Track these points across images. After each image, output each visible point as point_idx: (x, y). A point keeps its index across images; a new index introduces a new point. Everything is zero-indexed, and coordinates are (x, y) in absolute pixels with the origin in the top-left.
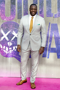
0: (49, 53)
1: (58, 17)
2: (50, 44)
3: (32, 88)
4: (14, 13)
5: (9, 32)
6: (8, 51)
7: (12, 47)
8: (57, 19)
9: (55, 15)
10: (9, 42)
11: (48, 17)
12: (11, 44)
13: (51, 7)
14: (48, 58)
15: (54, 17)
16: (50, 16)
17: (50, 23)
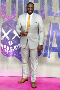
0: (50, 52)
1: (59, 16)
2: (51, 43)
3: (33, 88)
4: (14, 12)
5: (10, 31)
6: (9, 51)
7: (13, 46)
8: (58, 18)
9: (57, 14)
10: (10, 41)
11: (49, 16)
12: (12, 43)
13: (52, 6)
14: (49, 57)
15: (55, 16)
16: (51, 15)
17: (51, 22)
